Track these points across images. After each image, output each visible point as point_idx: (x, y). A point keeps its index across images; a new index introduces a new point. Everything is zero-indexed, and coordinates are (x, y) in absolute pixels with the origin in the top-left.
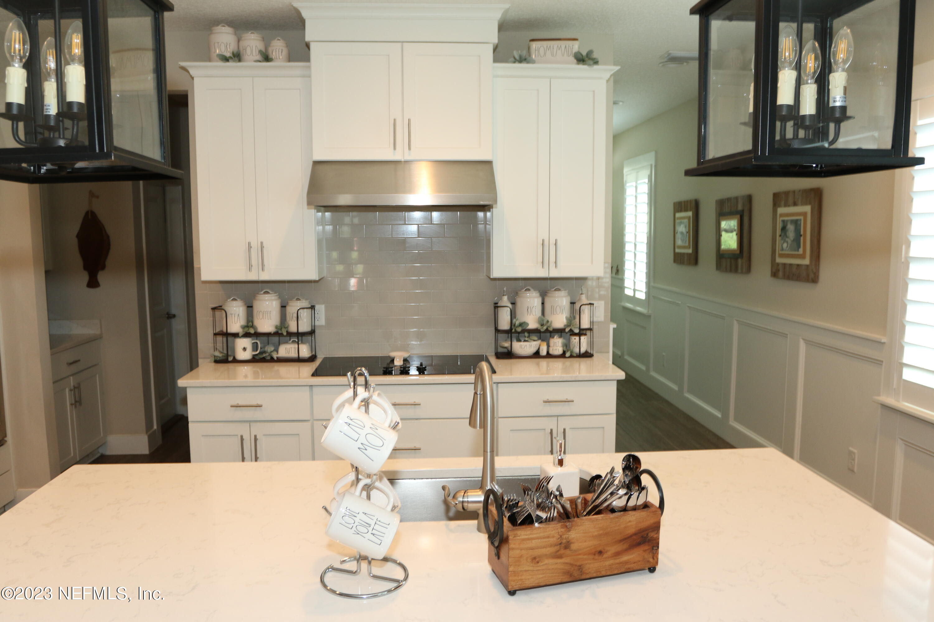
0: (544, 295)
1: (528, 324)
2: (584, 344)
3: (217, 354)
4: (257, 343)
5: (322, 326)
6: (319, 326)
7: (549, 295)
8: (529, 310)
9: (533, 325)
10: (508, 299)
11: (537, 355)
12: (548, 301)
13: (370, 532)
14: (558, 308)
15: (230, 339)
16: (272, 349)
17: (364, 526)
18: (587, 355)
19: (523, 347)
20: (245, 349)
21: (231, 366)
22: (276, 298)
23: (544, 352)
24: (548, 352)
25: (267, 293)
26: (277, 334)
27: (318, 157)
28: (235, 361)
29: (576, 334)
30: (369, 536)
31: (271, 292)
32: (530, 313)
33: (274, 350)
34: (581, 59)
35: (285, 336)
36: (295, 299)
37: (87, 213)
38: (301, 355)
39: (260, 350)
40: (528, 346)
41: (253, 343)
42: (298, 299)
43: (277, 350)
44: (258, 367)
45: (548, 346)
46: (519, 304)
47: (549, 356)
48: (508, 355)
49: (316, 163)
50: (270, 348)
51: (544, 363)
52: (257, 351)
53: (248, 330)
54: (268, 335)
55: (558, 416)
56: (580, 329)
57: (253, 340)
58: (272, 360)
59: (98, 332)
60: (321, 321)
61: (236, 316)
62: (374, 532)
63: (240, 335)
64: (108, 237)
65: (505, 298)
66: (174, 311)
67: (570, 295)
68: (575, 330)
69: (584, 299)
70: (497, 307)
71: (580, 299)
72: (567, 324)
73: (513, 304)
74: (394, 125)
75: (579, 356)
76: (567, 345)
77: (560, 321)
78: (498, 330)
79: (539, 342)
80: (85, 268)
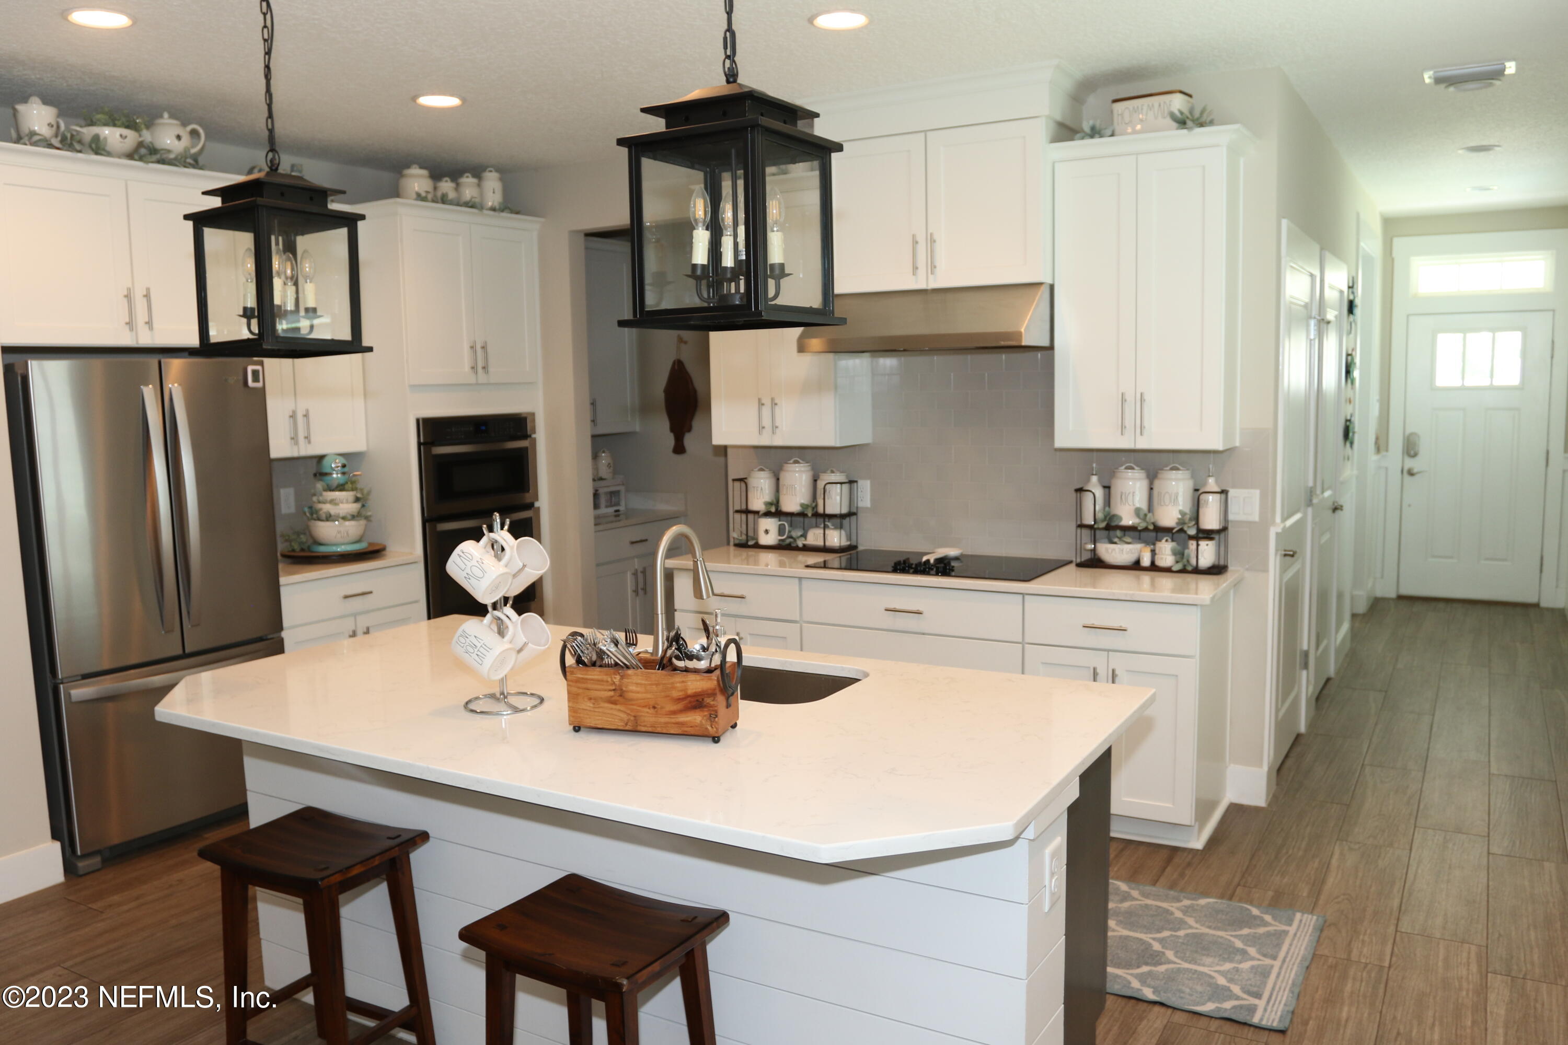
0: (1152, 477)
1: (1120, 519)
2: (1207, 553)
4: (784, 525)
5: (867, 508)
6: (863, 508)
7: (1160, 476)
8: (1123, 497)
9: (1128, 520)
10: (1100, 481)
11: (1136, 566)
12: (1157, 483)
13: (476, 652)
14: (1167, 497)
15: (751, 517)
16: (800, 533)
17: (472, 647)
18: (1217, 570)
19: (1110, 551)
20: (767, 532)
21: (752, 552)
22: (809, 468)
23: (1146, 562)
24: (1153, 563)
25: (796, 462)
26: (802, 514)
28: (757, 546)
29: (1191, 538)
30: (474, 656)
31: (801, 461)
32: (1124, 501)
33: (802, 536)
35: (810, 517)
36: (829, 472)
37: (675, 364)
38: (828, 544)
39: (788, 534)
40: (1117, 550)
41: (780, 525)
42: (833, 472)
43: (804, 536)
44: (785, 556)
45: (1153, 552)
46: (1113, 489)
47: (1154, 568)
48: (1095, 563)
50: (797, 533)
51: (1146, 578)
52: (783, 535)
53: (770, 508)
54: (791, 514)
55: (1108, 651)
56: (1199, 531)
57: (780, 521)
58: (797, 549)
60: (865, 499)
61: (759, 489)
62: (479, 653)
63: (761, 513)
64: (696, 392)
65: (1094, 479)
67: (1193, 476)
68: (1192, 532)
69: (1212, 484)
70: (1080, 490)
71: (1205, 484)
72: (1181, 522)
73: (1107, 488)
74: (915, 242)
75: (1197, 571)
76: (1180, 554)
77: (1169, 516)
78: (1081, 526)
79: (1139, 546)
80: (672, 430)
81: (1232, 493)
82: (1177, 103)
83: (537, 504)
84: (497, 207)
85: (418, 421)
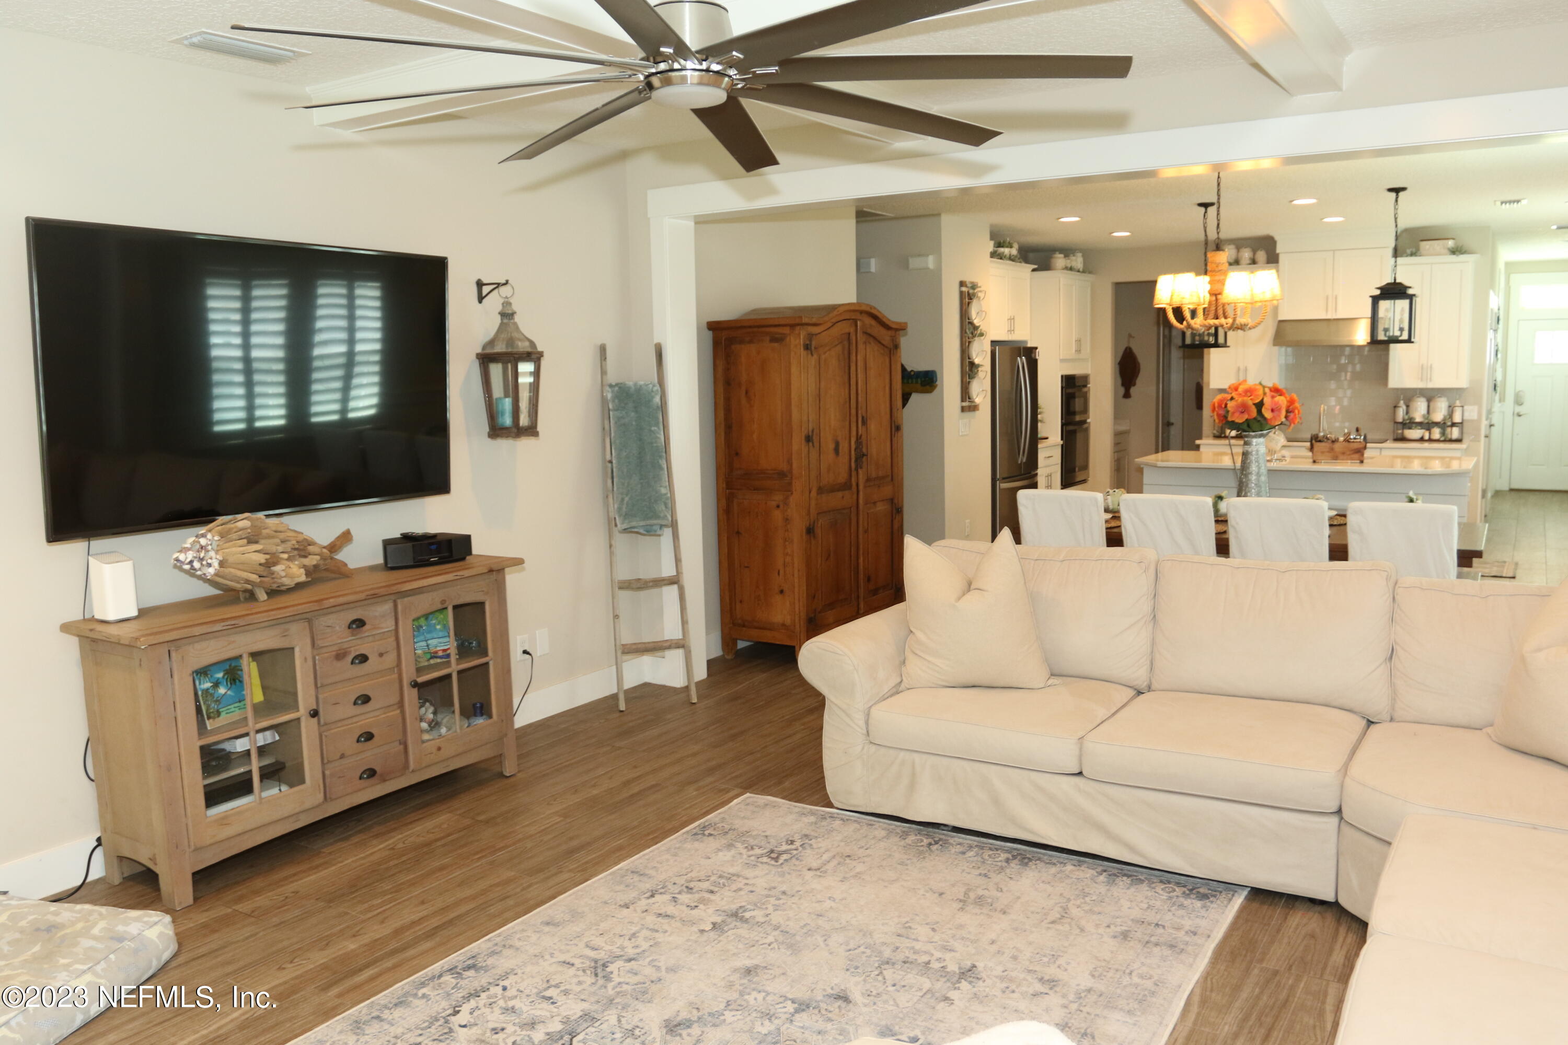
0: (1429, 401)
1: (1415, 419)
2: (1455, 433)
3: (1215, 432)
7: (1433, 399)
8: (1416, 410)
9: (1418, 420)
10: (1405, 402)
11: (1422, 440)
12: (1432, 404)
14: (1437, 409)
18: (1459, 441)
19: (1410, 433)
23: (1427, 437)
24: (1430, 438)
27: (1281, 318)
29: (1450, 426)
32: (1416, 412)
34: (1454, 251)
37: (1126, 349)
40: (1413, 433)
45: (1430, 433)
46: (1411, 406)
47: (1430, 440)
48: (1403, 439)
49: (1281, 321)
51: (1427, 445)
56: (1452, 423)
59: (1128, 428)
64: (1139, 364)
65: (1402, 402)
66: (1172, 420)
67: (1448, 400)
68: (1449, 423)
69: (1458, 403)
70: (1395, 407)
71: (1455, 403)
72: (1444, 419)
73: (1408, 406)
74: (1327, 298)
75: (1451, 441)
76: (1443, 434)
77: (1438, 417)
78: (1396, 423)
79: (1423, 431)
80: (1123, 385)
81: (1465, 407)
82: (1451, 243)
83: (1088, 421)
84: (1081, 270)
85: (1062, 376)
